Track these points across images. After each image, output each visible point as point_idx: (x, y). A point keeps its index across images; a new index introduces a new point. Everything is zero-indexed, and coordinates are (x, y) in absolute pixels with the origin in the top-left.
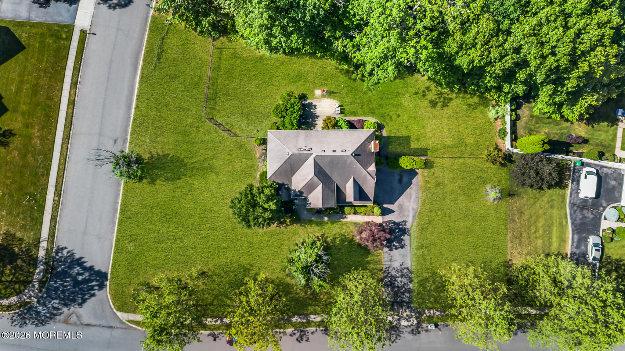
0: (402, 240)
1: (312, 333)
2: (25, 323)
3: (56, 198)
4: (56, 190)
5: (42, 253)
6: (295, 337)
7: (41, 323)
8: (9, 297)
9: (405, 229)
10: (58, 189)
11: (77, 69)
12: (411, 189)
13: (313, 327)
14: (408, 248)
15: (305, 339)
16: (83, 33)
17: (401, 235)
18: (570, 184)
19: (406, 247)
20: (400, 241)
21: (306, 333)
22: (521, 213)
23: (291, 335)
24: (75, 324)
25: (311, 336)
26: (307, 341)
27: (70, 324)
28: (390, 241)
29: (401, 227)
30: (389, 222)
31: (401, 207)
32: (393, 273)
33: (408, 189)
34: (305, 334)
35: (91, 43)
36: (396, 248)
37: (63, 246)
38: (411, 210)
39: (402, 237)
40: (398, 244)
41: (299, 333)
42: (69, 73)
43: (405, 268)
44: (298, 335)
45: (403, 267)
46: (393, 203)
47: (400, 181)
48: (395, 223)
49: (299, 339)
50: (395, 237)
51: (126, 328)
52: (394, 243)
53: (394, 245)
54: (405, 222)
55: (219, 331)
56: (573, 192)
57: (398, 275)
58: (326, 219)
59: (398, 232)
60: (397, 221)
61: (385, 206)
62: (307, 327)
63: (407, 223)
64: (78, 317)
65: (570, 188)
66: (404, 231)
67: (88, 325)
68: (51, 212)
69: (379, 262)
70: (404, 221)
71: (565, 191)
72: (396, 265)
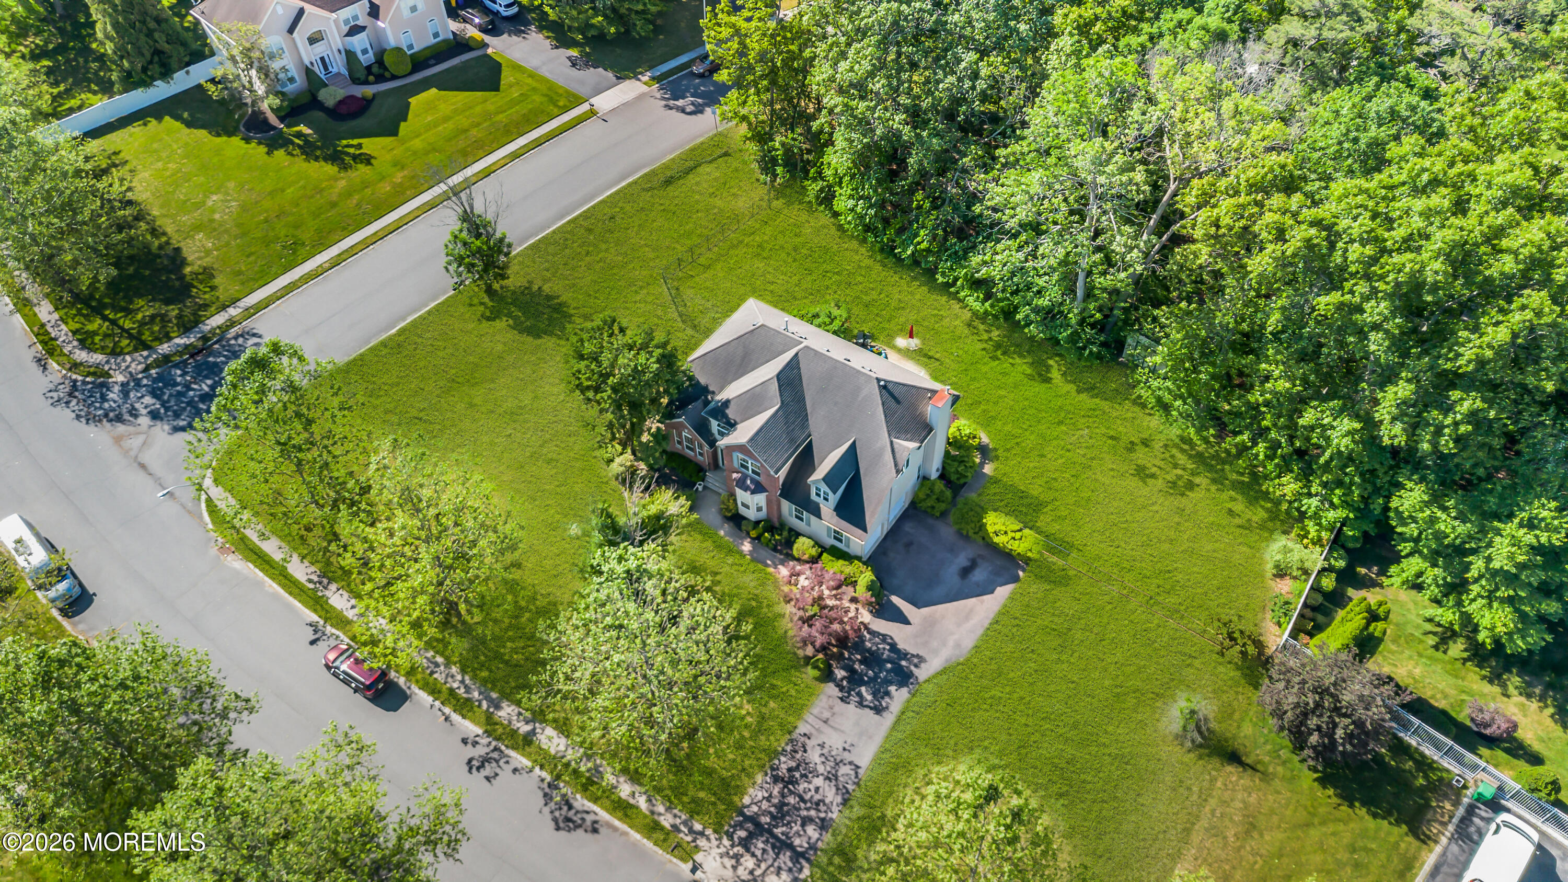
0: (888, 694)
1: (515, 770)
2: (67, 403)
3: (327, 265)
4: (339, 255)
5: (217, 320)
6: (470, 752)
7: (88, 420)
8: (95, 351)
9: (910, 675)
10: (344, 257)
11: (538, 143)
12: (982, 602)
13: (528, 756)
14: (889, 719)
15: (488, 770)
16: (593, 113)
17: (891, 683)
18: (1444, 840)
19: (885, 714)
20: (881, 693)
21: (501, 763)
22: (1252, 825)
23: (465, 741)
24: (126, 452)
25: (505, 772)
26: (488, 778)
27: (120, 446)
28: (855, 679)
29: (904, 663)
30: (884, 638)
31: (930, 624)
32: (814, 757)
33: (973, 601)
34: (497, 761)
35: (590, 128)
36: (861, 704)
37: (260, 332)
38: (951, 643)
39: (892, 689)
40: (869, 698)
41: (487, 750)
42: (522, 141)
43: (851, 763)
44: (481, 751)
45: (847, 757)
46: (918, 604)
47: (965, 572)
48: (893, 647)
49: (475, 763)
50: (873, 680)
51: (189, 512)
52: (863, 689)
53: (859, 694)
54: (921, 659)
55: (334, 631)
56: (1445, 869)
57: (821, 769)
58: (747, 547)
59: (888, 671)
60: (901, 646)
61: (895, 599)
62: (513, 748)
63: (923, 665)
64: (144, 443)
65: (1438, 849)
66: (904, 678)
67: (143, 466)
68: (297, 277)
69: (798, 710)
70: (918, 656)
71: (1420, 849)
72: (835, 741)
